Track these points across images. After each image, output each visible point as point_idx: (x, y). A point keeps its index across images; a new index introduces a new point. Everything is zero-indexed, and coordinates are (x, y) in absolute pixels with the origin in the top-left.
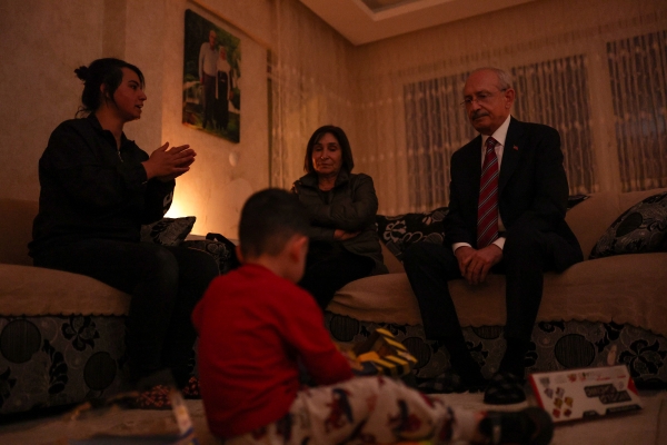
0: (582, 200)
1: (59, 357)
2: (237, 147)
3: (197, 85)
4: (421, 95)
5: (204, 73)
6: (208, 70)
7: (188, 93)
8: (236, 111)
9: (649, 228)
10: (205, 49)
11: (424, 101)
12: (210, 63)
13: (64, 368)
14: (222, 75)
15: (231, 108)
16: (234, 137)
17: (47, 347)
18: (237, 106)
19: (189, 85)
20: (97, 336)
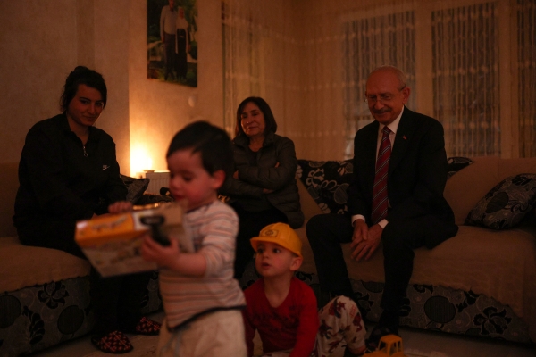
0: (467, 164)
1: (37, 316)
2: (195, 91)
3: (159, 45)
4: (353, 35)
5: (164, 33)
6: (168, 30)
7: (151, 53)
8: (194, 61)
9: (512, 210)
10: (165, 11)
11: (356, 39)
12: (171, 22)
13: (41, 324)
14: (181, 32)
15: (189, 59)
16: (193, 83)
17: (27, 311)
18: (195, 56)
19: (152, 45)
20: (67, 294)
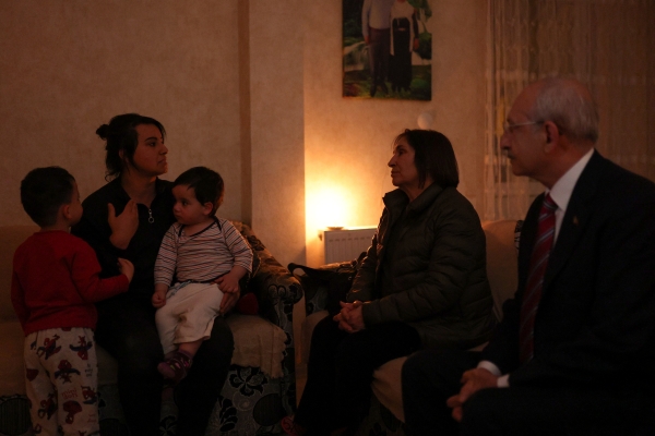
2: (429, 106)
3: (360, 48)
5: (370, 29)
6: (376, 21)
7: (349, 60)
8: (426, 62)
15: (416, 60)
16: (423, 95)
19: (348, 50)
